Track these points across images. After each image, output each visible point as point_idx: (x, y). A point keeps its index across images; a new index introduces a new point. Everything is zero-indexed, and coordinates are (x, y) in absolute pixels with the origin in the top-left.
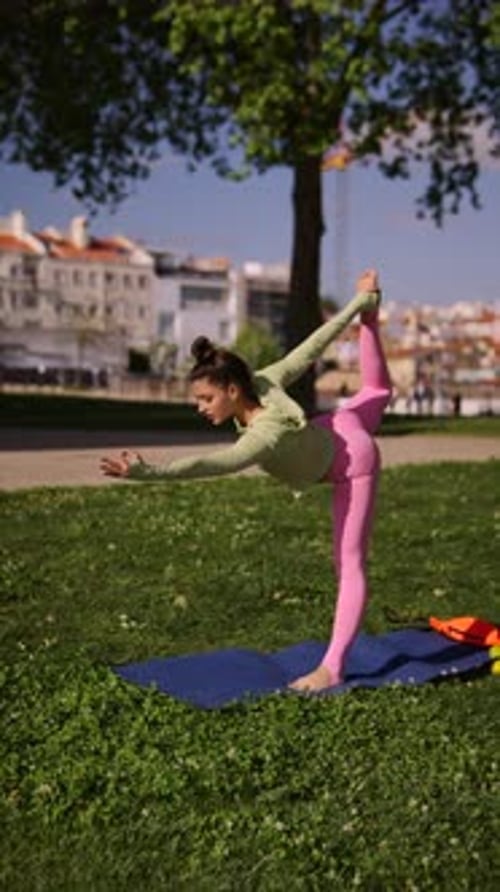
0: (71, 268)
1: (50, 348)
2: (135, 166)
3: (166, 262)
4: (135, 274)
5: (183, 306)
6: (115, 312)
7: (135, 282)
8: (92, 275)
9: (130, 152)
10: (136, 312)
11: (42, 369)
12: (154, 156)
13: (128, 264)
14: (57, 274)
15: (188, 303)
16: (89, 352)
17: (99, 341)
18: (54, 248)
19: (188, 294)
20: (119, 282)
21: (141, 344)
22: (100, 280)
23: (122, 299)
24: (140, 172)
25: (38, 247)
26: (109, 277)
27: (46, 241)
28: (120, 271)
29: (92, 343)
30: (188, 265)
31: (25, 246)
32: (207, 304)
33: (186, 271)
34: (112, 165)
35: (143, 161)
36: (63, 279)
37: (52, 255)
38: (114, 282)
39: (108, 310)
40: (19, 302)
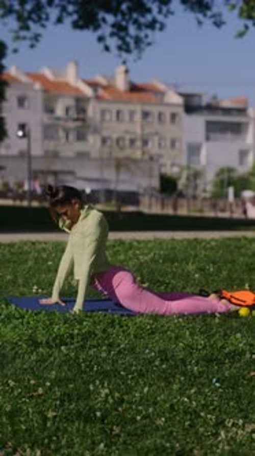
0: (114, 108)
1: (95, 174)
2: (154, 21)
3: (195, 102)
4: (167, 112)
5: (208, 138)
6: (150, 145)
7: (168, 118)
8: (132, 113)
9: (149, 10)
10: (168, 143)
11: (88, 191)
12: (170, 12)
13: (162, 103)
14: (103, 112)
15: (212, 135)
16: (123, 176)
17: (132, 166)
18: (101, 92)
19: (211, 128)
20: (154, 119)
21: (171, 171)
22: (138, 117)
23: (156, 133)
24: (158, 26)
25: (88, 91)
26: (146, 115)
27: (94, 85)
28: (154, 110)
29: (128, 168)
30: (213, 102)
31: (77, 90)
32: (229, 136)
33: (211, 108)
34: (136, 22)
35: (160, 18)
36: (108, 117)
37: (98, 98)
38: (150, 119)
39: (145, 143)
40: (72, 137)
